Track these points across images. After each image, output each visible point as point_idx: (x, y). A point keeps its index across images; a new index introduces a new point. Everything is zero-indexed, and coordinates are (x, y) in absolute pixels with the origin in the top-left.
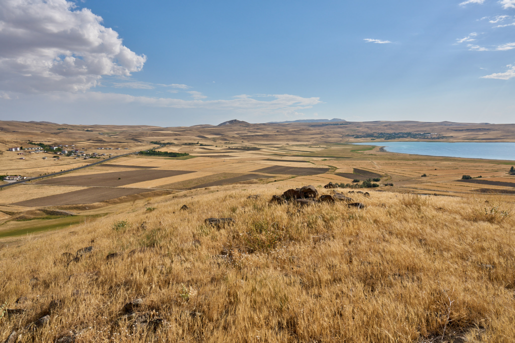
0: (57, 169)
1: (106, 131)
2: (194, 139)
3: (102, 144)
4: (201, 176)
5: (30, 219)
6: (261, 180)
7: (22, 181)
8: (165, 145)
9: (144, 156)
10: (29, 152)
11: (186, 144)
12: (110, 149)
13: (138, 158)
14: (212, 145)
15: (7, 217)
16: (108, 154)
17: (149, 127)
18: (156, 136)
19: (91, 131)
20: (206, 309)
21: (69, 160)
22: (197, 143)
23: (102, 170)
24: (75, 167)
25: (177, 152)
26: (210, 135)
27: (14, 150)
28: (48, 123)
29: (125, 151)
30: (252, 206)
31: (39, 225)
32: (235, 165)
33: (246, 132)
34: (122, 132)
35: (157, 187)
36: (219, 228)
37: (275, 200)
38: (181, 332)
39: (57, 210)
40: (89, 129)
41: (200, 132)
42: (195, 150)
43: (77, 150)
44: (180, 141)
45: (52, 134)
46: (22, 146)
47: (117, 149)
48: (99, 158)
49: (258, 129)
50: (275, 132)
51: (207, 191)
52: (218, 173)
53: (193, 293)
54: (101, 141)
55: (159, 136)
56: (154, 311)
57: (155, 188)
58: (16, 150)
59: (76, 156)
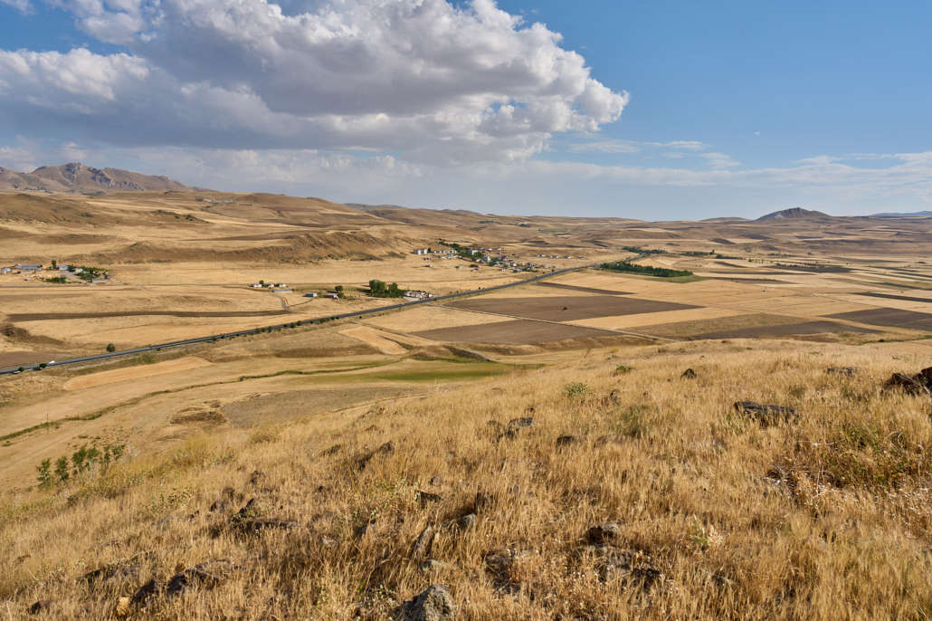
0: (474, 286)
1: (551, 227)
2: (704, 244)
3: (543, 249)
4: (713, 317)
5: (432, 359)
6: (847, 335)
7: (428, 300)
8: (648, 253)
9: (609, 272)
10: (439, 257)
11: (688, 254)
12: (554, 257)
13: (599, 274)
14: (742, 259)
15: (404, 352)
16: (550, 265)
17: (624, 220)
18: (634, 237)
19: (528, 226)
20: (744, 578)
21: (491, 273)
22: (711, 254)
23: (540, 292)
24: (499, 285)
25: (670, 268)
26: (738, 237)
27: (419, 252)
28: (467, 212)
29: (578, 262)
30: (838, 389)
31: (443, 370)
32: (787, 300)
33: (819, 233)
34: (576, 229)
35: (627, 329)
36: (764, 424)
37: (899, 383)
38: (694, 605)
39: (469, 350)
40: (525, 223)
41: (720, 231)
42: (706, 266)
43: (504, 257)
44: (678, 249)
45: (471, 229)
46: (431, 247)
47: (566, 257)
48: (537, 271)
49: (848, 228)
50: (892, 236)
51: (726, 346)
52: (751, 313)
53: (715, 538)
54: (541, 243)
55: (638, 237)
56: (641, 552)
57: (624, 330)
58: (422, 252)
59: (502, 266)
